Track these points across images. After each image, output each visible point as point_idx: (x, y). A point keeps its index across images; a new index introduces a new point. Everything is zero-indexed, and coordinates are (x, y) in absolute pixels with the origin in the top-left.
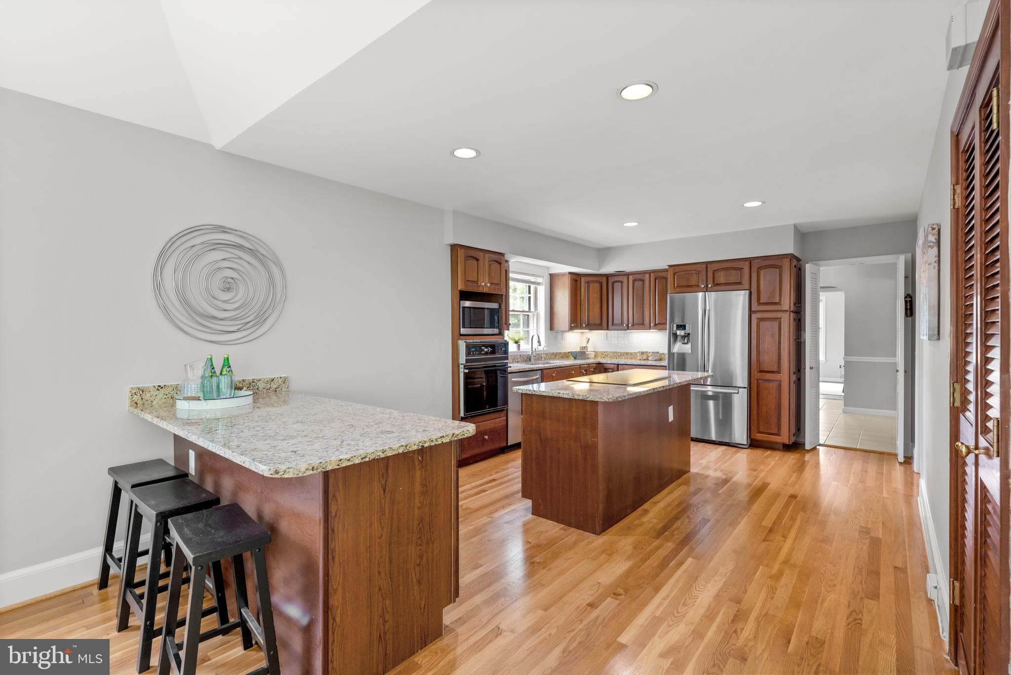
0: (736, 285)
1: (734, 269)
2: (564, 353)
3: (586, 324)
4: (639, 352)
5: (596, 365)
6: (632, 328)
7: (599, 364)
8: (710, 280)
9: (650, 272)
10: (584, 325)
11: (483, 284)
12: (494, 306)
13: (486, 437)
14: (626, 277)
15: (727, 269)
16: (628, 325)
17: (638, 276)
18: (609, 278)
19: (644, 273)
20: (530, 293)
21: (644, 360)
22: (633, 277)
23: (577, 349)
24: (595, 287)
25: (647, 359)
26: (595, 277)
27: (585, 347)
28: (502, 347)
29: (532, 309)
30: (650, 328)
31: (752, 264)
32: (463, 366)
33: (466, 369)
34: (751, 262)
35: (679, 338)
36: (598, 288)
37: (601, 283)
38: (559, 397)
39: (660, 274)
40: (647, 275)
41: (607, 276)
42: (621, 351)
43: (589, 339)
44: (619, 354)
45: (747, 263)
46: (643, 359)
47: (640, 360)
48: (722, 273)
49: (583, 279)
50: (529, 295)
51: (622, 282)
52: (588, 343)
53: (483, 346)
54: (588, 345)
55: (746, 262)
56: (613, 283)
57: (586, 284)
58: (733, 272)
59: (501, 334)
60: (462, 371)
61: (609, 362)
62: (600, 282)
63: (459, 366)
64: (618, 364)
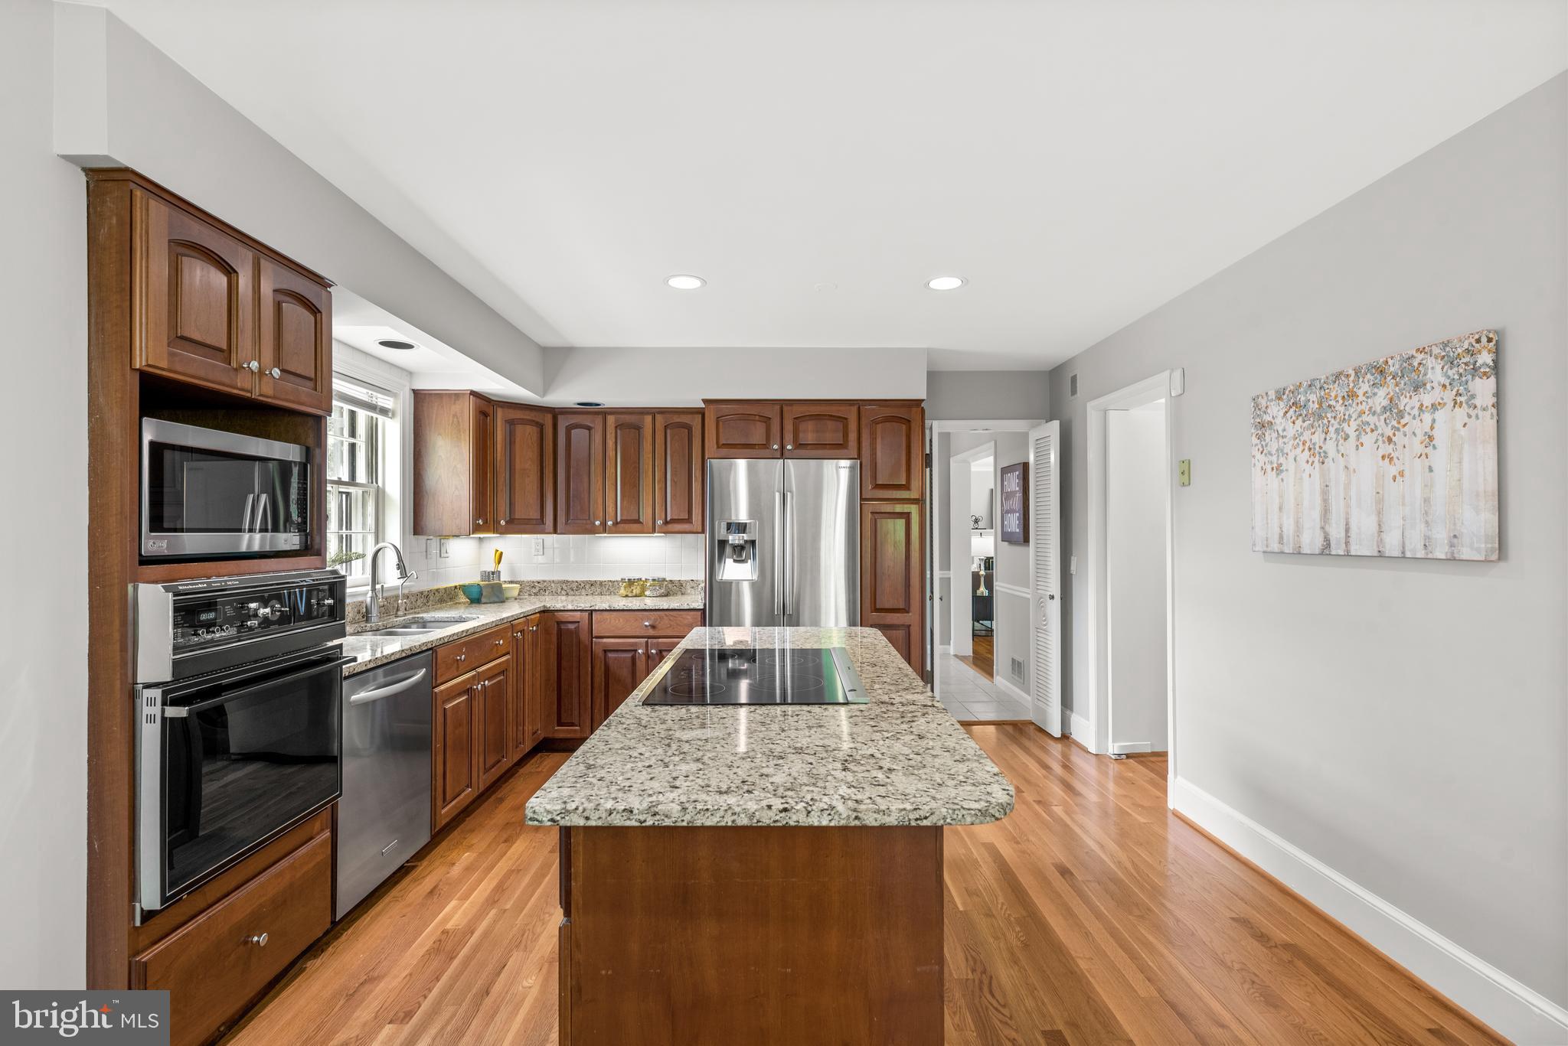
0: (833, 449)
1: (832, 417)
2: (445, 589)
3: (508, 519)
4: (623, 580)
5: (538, 615)
6: (614, 529)
7: (544, 612)
8: (789, 436)
9: (654, 412)
10: (503, 522)
11: (254, 365)
12: (290, 452)
13: (262, 939)
14: (599, 419)
15: (818, 417)
16: (604, 524)
17: (627, 418)
18: (560, 418)
19: (642, 412)
20: (353, 433)
21: (636, 596)
22: (616, 421)
23: (474, 578)
24: (526, 435)
25: (641, 595)
26: (528, 412)
27: (493, 573)
28: (321, 595)
29: (361, 476)
30: (654, 531)
31: (863, 413)
32: (157, 693)
33: (175, 702)
34: (859, 408)
35: (728, 550)
36: (535, 437)
37: (541, 427)
38: (786, 828)
39: (677, 419)
40: (648, 419)
41: (555, 413)
42: (579, 579)
43: (501, 553)
44: (574, 586)
45: (855, 409)
46: (634, 594)
47: (627, 596)
48: (810, 425)
49: (500, 413)
50: (352, 440)
51: (589, 428)
52: (499, 563)
53: (253, 600)
54: (502, 567)
55: (852, 408)
56: (569, 429)
57: (508, 425)
58: (830, 424)
59: (312, 547)
60: (151, 712)
61: (570, 607)
62: (537, 423)
63: (133, 696)
64: (592, 611)
